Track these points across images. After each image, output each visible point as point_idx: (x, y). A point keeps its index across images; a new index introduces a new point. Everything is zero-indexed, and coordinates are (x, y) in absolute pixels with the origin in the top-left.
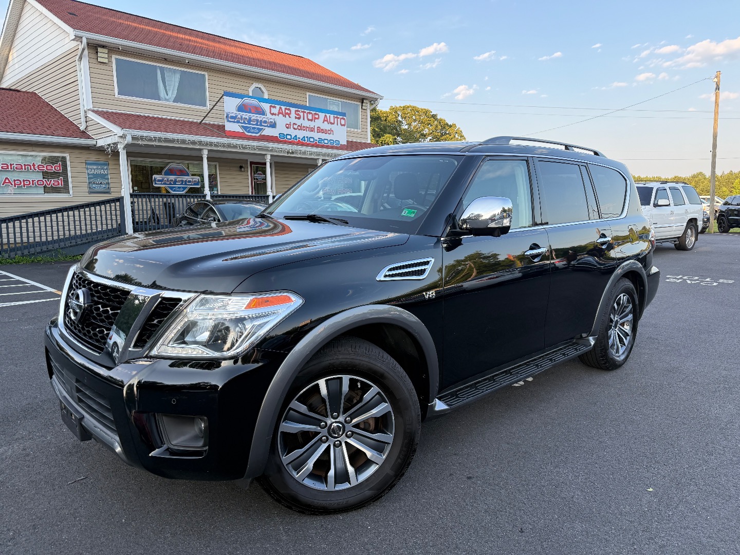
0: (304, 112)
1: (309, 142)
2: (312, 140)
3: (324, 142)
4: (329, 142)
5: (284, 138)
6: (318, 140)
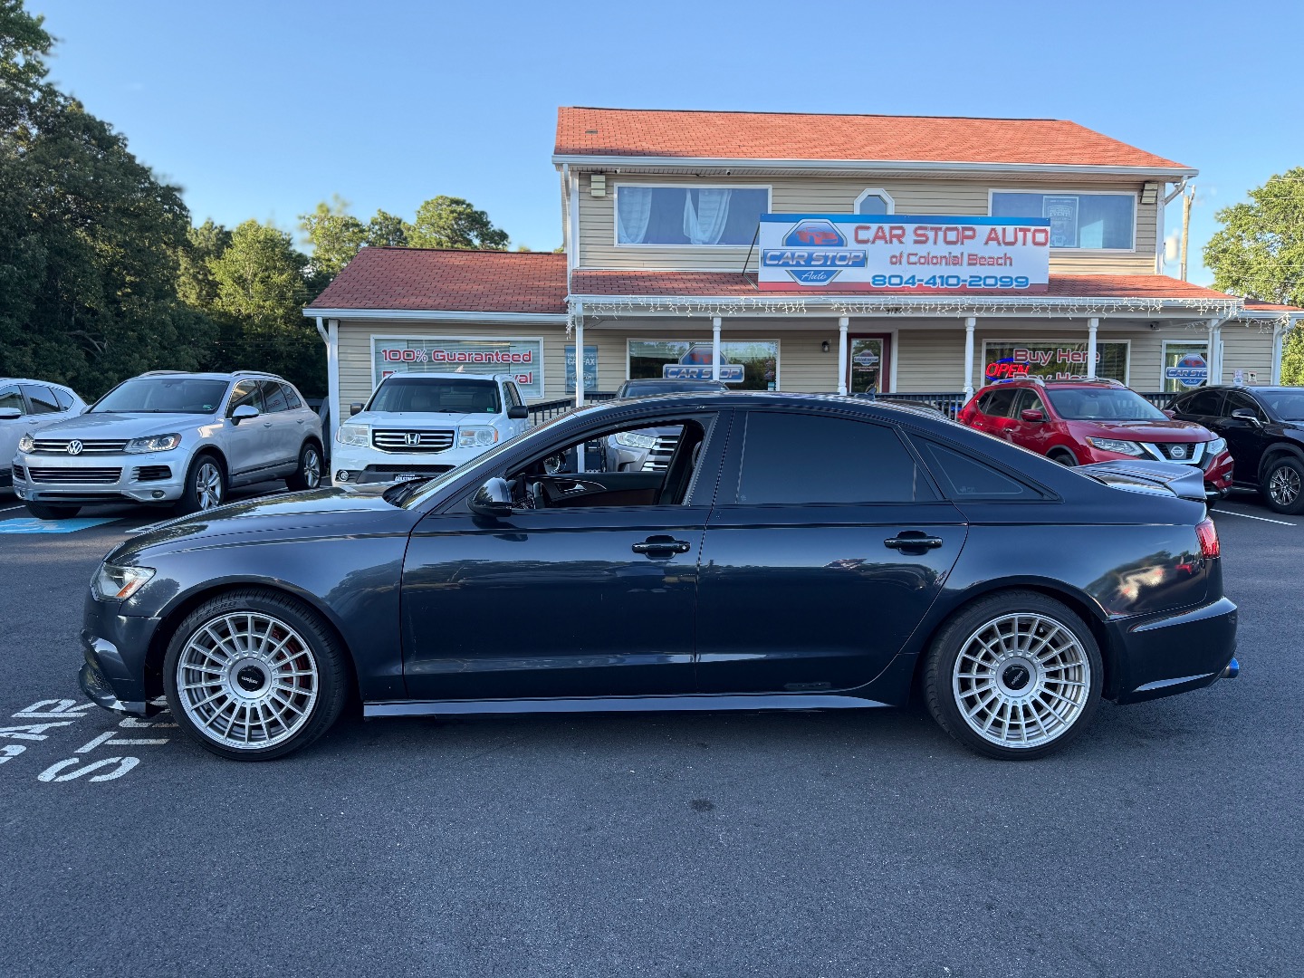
0: (936, 230)
1: (945, 286)
2: (952, 281)
3: (985, 284)
4: (999, 283)
5: (885, 283)
6: (969, 280)
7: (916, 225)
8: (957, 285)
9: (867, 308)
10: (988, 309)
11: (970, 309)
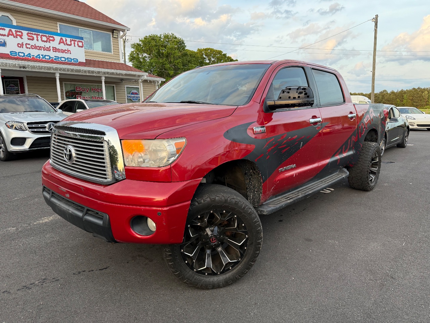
0: (37, 35)
1: (44, 59)
2: (47, 57)
3: (61, 60)
4: (67, 60)
5: (16, 55)
6: (54, 58)
7: (28, 32)
8: (50, 59)
9: (9, 65)
10: (64, 70)
11: (56, 69)
